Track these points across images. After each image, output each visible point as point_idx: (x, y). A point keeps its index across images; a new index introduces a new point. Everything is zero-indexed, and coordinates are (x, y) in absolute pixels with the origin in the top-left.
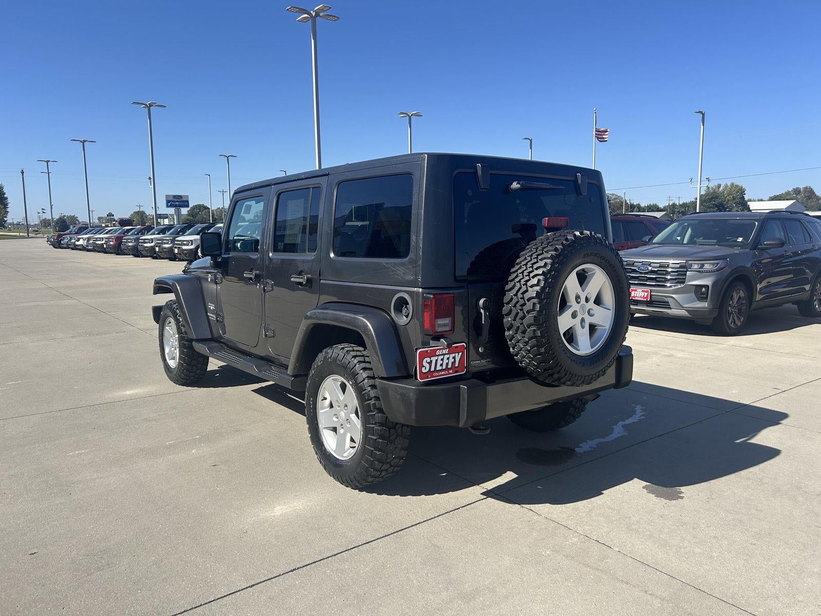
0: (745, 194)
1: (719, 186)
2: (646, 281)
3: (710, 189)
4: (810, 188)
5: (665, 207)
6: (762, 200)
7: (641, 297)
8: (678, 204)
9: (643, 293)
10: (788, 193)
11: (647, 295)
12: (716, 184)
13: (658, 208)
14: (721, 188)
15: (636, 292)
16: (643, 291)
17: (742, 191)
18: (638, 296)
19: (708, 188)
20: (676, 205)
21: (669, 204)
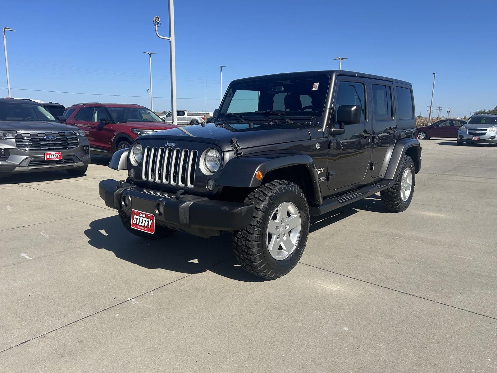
2: (53, 146)
7: (55, 158)
9: (56, 155)
11: (60, 156)
15: (50, 155)
16: (56, 154)
18: (52, 157)
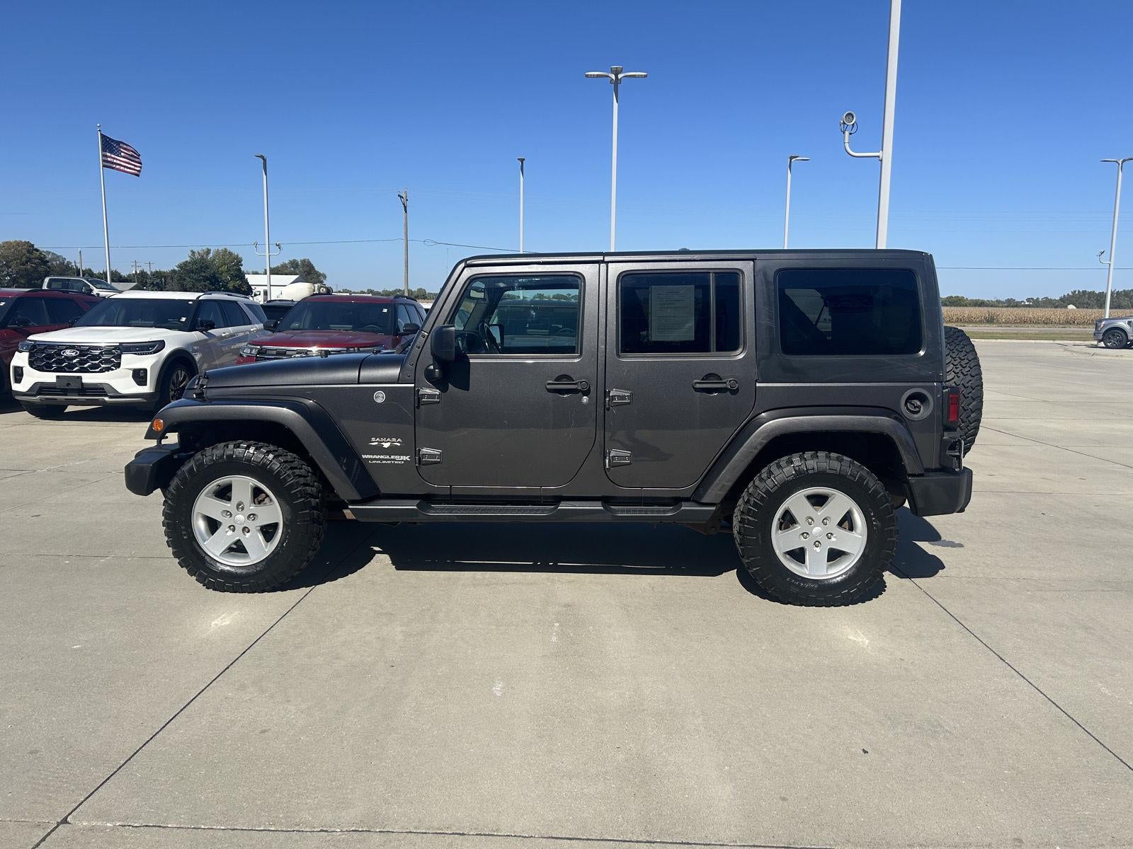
0: (242, 265)
1: (208, 251)
3: (197, 255)
4: (309, 262)
5: (129, 275)
6: (257, 273)
8: (149, 273)
10: (284, 266)
12: (204, 248)
13: (121, 277)
14: (211, 255)
17: (239, 262)
19: (193, 253)
20: (146, 273)
21: (136, 272)
